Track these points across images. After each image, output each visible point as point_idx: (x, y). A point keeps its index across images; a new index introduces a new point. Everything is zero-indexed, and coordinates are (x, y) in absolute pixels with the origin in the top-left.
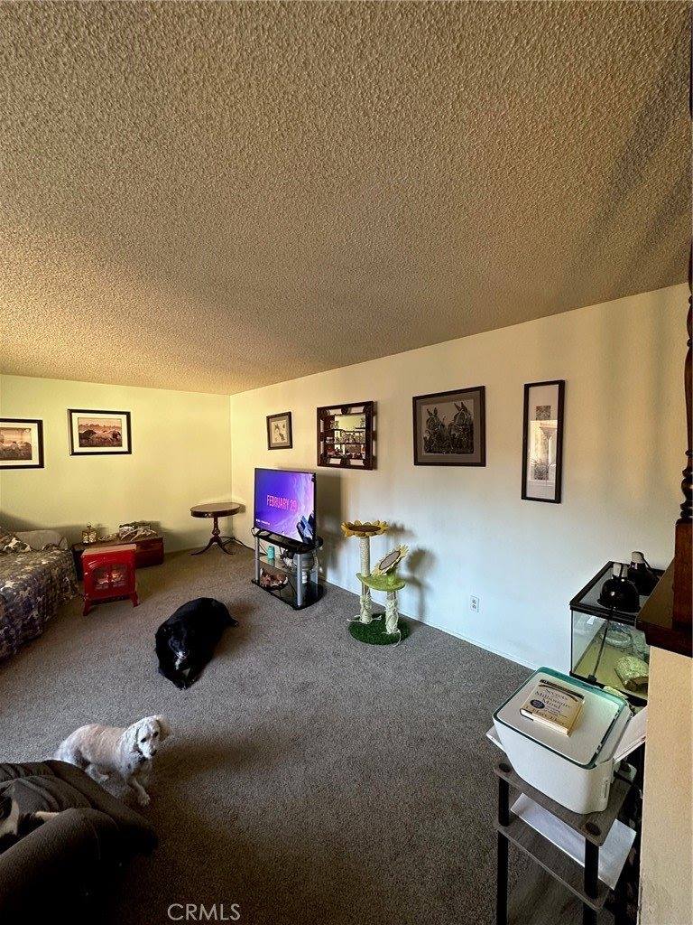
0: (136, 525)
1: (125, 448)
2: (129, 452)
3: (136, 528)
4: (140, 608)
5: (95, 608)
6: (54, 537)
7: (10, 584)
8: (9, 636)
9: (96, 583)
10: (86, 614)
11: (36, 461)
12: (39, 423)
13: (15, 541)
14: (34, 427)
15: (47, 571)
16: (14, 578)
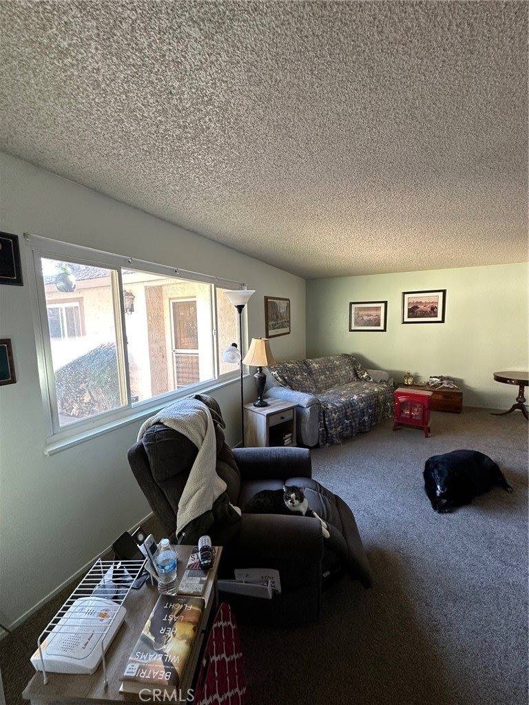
0: (442, 378)
1: (439, 318)
2: (443, 321)
3: (442, 380)
4: (429, 440)
5: (399, 429)
6: (385, 376)
7: (355, 397)
8: (351, 426)
9: (402, 412)
10: (395, 430)
11: (382, 327)
12: (386, 303)
13: (366, 374)
14: (382, 305)
15: (376, 395)
16: (358, 395)
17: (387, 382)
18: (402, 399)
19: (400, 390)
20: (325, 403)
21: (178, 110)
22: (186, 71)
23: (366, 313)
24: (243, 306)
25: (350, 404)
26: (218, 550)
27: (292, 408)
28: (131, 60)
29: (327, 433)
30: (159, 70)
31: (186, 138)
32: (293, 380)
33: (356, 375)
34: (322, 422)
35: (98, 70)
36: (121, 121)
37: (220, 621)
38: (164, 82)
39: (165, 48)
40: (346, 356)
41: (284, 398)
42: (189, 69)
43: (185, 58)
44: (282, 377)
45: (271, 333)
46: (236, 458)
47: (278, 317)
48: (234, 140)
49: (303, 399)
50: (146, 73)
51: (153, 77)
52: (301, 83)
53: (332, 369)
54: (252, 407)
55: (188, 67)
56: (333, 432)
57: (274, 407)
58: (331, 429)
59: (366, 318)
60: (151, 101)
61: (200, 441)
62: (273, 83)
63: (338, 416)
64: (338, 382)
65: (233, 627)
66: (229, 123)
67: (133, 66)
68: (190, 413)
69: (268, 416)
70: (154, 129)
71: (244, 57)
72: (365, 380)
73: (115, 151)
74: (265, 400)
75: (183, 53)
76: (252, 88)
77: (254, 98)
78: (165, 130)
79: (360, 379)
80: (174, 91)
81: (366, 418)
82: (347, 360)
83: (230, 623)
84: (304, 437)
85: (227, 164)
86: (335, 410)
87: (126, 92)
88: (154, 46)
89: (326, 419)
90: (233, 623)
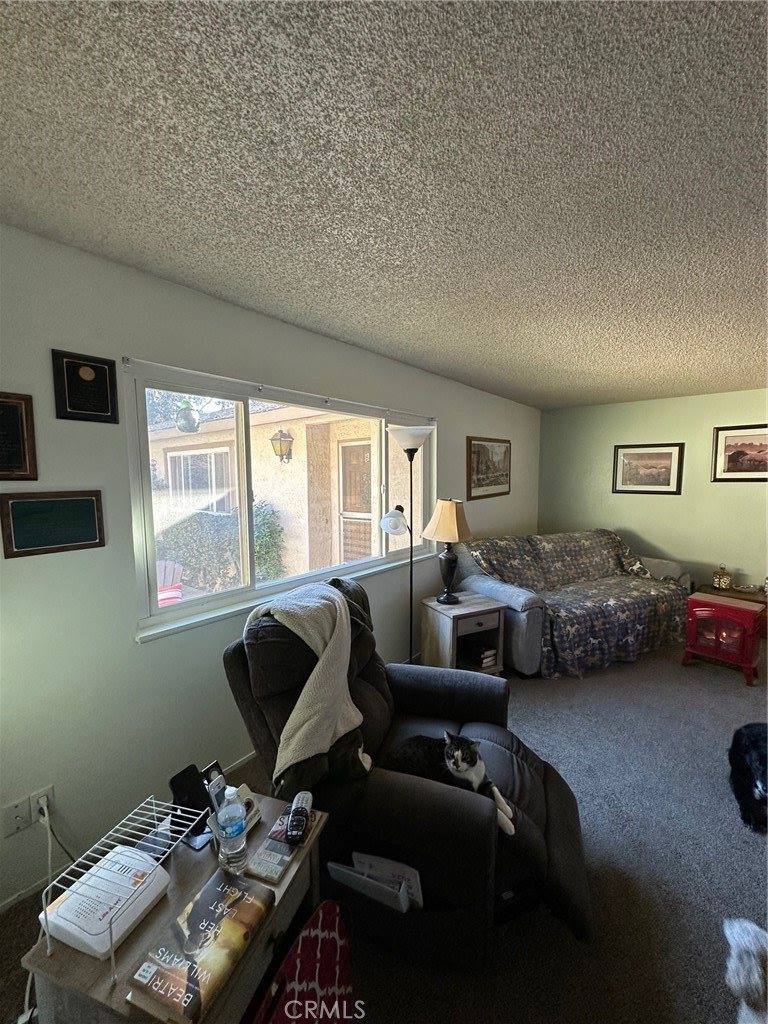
4: (752, 691)
5: (695, 664)
6: (673, 570)
7: (612, 602)
8: (602, 650)
9: (702, 634)
10: (685, 664)
11: (673, 487)
12: (681, 446)
13: (638, 565)
14: (675, 451)
15: (653, 602)
16: (618, 599)
17: (677, 582)
18: (701, 612)
19: (698, 596)
20: (556, 607)
21: (289, 166)
22: (284, 106)
23: (644, 462)
24: (416, 450)
25: (602, 613)
26: (321, 817)
27: (498, 610)
28: (210, 105)
29: (557, 656)
30: (248, 112)
31: (309, 207)
32: (506, 567)
33: (620, 565)
34: (549, 637)
35: (175, 128)
36: (221, 195)
37: (315, 927)
38: (259, 128)
39: (247, 77)
40: (603, 532)
41: (488, 592)
42: (287, 102)
43: (278, 84)
44: (489, 562)
45: (475, 492)
46: (388, 676)
47: (488, 467)
48: (378, 200)
49: (516, 597)
50: (233, 119)
51: (243, 123)
52: (459, 87)
53: (576, 554)
54: (434, 604)
55: (285, 97)
56: (567, 655)
57: (468, 606)
58: (564, 650)
59: (642, 471)
60: (250, 159)
61: (321, 647)
62: (415, 96)
63: (578, 630)
64: (585, 574)
65: (340, 943)
66: (364, 174)
67: (215, 112)
68: (311, 605)
69: (456, 619)
70: (263, 200)
71: (361, 64)
72: (637, 574)
73: (225, 240)
74: (456, 595)
75: (274, 78)
76: (384, 111)
77: (391, 126)
78: (279, 200)
79: (625, 572)
80: (276, 139)
81: (631, 639)
82: (604, 540)
83: (335, 935)
84: (515, 658)
85: (376, 238)
86: (573, 620)
87: (216, 153)
88: (234, 76)
89: (555, 633)
90: (341, 936)
